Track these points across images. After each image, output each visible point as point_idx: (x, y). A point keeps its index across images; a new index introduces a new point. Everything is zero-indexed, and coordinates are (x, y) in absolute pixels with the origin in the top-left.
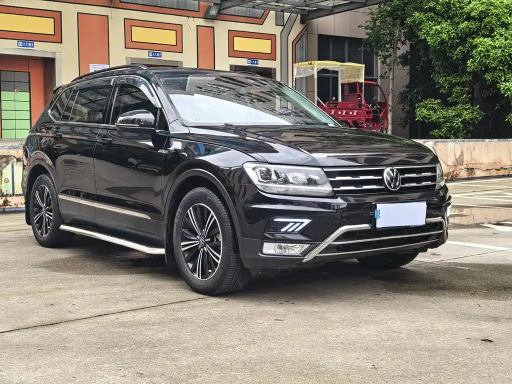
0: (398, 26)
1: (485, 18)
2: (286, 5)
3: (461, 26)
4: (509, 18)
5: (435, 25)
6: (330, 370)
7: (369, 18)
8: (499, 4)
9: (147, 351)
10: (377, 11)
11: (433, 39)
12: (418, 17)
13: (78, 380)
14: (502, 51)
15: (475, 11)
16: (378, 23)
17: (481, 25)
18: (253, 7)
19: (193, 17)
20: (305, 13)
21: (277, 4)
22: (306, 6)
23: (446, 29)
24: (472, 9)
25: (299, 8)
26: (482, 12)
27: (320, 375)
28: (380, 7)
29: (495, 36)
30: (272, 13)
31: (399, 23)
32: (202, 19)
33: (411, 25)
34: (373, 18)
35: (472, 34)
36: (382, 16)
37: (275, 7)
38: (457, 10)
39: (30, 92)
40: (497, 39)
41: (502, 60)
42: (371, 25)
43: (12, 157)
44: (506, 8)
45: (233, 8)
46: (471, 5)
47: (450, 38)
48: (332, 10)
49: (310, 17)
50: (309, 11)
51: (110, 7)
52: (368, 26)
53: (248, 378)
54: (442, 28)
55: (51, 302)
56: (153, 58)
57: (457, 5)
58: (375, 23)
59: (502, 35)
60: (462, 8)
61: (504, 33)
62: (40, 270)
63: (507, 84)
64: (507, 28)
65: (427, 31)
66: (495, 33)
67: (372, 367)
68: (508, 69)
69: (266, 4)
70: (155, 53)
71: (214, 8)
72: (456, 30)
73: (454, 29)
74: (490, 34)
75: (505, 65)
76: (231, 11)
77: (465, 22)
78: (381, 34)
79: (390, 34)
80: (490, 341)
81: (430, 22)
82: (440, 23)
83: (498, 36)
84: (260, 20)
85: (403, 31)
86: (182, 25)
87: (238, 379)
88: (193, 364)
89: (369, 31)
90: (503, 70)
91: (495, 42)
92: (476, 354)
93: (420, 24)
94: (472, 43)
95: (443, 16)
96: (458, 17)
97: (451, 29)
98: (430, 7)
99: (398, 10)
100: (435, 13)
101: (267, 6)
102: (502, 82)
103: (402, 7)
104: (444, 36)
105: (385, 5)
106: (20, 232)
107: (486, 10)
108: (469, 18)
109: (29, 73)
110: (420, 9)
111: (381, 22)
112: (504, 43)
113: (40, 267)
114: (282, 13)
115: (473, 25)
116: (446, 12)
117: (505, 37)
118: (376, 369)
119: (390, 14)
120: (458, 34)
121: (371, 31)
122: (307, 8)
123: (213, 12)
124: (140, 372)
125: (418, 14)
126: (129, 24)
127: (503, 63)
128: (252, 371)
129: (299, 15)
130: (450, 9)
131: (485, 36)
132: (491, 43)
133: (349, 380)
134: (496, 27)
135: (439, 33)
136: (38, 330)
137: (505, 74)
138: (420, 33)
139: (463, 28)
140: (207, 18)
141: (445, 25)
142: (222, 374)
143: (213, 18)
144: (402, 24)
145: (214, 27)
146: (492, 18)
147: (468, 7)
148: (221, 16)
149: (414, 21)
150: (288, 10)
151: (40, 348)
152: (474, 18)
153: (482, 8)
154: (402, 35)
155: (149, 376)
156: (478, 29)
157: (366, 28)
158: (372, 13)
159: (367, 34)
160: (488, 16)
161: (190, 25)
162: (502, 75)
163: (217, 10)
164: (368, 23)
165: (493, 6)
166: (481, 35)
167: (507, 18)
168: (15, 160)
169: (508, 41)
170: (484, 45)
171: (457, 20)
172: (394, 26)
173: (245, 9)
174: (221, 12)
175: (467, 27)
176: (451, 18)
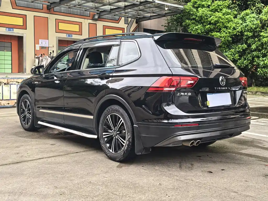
0: (179, 26)
1: (217, 24)
2: (129, 15)
3: (207, 27)
4: (228, 24)
5: (195, 26)
6: (141, 185)
7: (166, 22)
8: (224, 18)
9: (60, 176)
10: (170, 19)
11: (194, 32)
12: (188, 22)
13: (28, 190)
14: (224, 38)
15: (213, 20)
16: (170, 24)
17: (215, 27)
18: (115, 15)
19: (87, 19)
20: (138, 19)
21: (125, 14)
22: (138, 15)
23: (200, 28)
24: (212, 20)
25: (135, 16)
26: (216, 21)
27: (136, 188)
28: (171, 17)
29: (221, 32)
30: (123, 18)
31: (179, 24)
32: (91, 20)
33: (184, 26)
34: (168, 22)
35: (211, 31)
36: (172, 21)
37: (124, 15)
38: (205, 20)
39: (11, 51)
40: (222, 33)
41: (224, 43)
42: (167, 25)
43: (2, 83)
44: (227, 19)
45: (105, 15)
46: (212, 18)
47: (202, 32)
48: (150, 18)
49: (140, 21)
50: (140, 18)
51: (49, 13)
52: (166, 25)
53: (104, 189)
54: (198, 28)
55: (18, 152)
56: (68, 37)
57: (205, 18)
58: (169, 24)
59: (224, 32)
60: (207, 19)
61: (225, 30)
62: (13, 136)
63: (226, 53)
64: (227, 29)
65: (192, 29)
66: (222, 30)
67: (159, 184)
68: (227, 47)
69: (120, 14)
70: (69, 35)
71: (96, 15)
72: (204, 29)
73: (203, 28)
74: (219, 31)
75: (225, 45)
76: (104, 17)
77: (209, 25)
78: (172, 29)
79: (175, 29)
80: (212, 172)
81: (193, 25)
82: (197, 25)
83: (223, 32)
84: (118, 21)
85: (181, 28)
86: (82, 23)
87: (100, 190)
88: (80, 183)
89: (166, 28)
90: (225, 47)
91: (221, 34)
92: (205, 178)
93: (189, 25)
94: (212, 34)
95: (199, 22)
96: (205, 23)
97: (202, 28)
98: (193, 18)
99: (179, 19)
100: (195, 21)
101: (121, 15)
102: (224, 52)
103: (181, 17)
104: (199, 31)
105: (173, 16)
106: (5, 117)
107: (218, 20)
108: (210, 24)
109: (11, 43)
110: (189, 19)
111: (172, 24)
112: (225, 35)
113: (13, 135)
114: (127, 18)
115: (212, 27)
116: (200, 20)
117: (226, 32)
118: (161, 185)
119: (176, 20)
120: (205, 30)
121: (167, 28)
122: (139, 17)
123: (96, 17)
124: (56, 186)
125: (188, 21)
126: (58, 22)
127: (224, 44)
128: (106, 186)
129: (135, 20)
130: (202, 19)
131: (217, 32)
132: (220, 35)
133: (149, 190)
134: (222, 28)
135: (197, 30)
136: (11, 166)
137: (225, 49)
138: (189, 30)
139: (208, 28)
140: (93, 20)
141: (200, 26)
142: (93, 187)
143: (96, 20)
144: (181, 25)
145: (96, 24)
146: (220, 24)
147: (210, 19)
148: (100, 19)
149: (186, 24)
150: (130, 17)
151: (11, 174)
152: (212, 23)
153: (216, 19)
154: (181, 30)
155: (60, 188)
156: (214, 29)
157: (165, 26)
158: (168, 20)
159: (165, 29)
160: (219, 23)
161: (86, 22)
162: (224, 49)
163: (98, 16)
164: (166, 24)
165: (221, 18)
166: (215, 31)
167: (227, 24)
168: (3, 84)
169: (227, 34)
170: (217, 36)
171: (205, 24)
172: (177, 26)
173: (110, 16)
174: (100, 17)
175: (209, 27)
176: (202, 23)
